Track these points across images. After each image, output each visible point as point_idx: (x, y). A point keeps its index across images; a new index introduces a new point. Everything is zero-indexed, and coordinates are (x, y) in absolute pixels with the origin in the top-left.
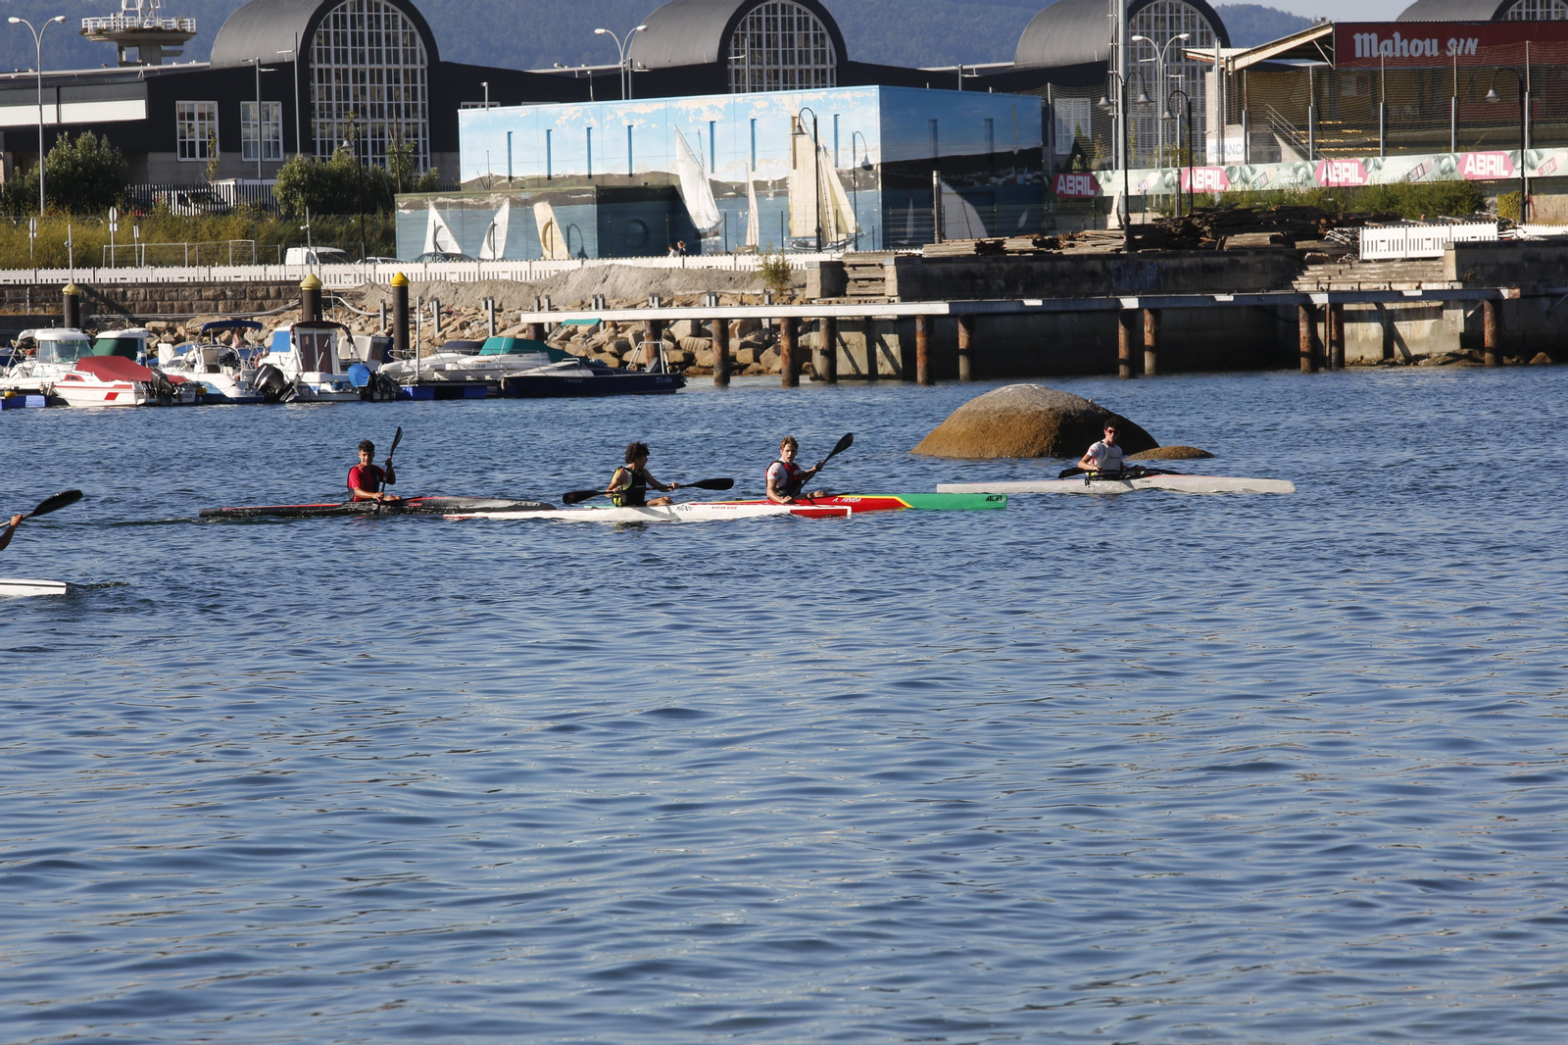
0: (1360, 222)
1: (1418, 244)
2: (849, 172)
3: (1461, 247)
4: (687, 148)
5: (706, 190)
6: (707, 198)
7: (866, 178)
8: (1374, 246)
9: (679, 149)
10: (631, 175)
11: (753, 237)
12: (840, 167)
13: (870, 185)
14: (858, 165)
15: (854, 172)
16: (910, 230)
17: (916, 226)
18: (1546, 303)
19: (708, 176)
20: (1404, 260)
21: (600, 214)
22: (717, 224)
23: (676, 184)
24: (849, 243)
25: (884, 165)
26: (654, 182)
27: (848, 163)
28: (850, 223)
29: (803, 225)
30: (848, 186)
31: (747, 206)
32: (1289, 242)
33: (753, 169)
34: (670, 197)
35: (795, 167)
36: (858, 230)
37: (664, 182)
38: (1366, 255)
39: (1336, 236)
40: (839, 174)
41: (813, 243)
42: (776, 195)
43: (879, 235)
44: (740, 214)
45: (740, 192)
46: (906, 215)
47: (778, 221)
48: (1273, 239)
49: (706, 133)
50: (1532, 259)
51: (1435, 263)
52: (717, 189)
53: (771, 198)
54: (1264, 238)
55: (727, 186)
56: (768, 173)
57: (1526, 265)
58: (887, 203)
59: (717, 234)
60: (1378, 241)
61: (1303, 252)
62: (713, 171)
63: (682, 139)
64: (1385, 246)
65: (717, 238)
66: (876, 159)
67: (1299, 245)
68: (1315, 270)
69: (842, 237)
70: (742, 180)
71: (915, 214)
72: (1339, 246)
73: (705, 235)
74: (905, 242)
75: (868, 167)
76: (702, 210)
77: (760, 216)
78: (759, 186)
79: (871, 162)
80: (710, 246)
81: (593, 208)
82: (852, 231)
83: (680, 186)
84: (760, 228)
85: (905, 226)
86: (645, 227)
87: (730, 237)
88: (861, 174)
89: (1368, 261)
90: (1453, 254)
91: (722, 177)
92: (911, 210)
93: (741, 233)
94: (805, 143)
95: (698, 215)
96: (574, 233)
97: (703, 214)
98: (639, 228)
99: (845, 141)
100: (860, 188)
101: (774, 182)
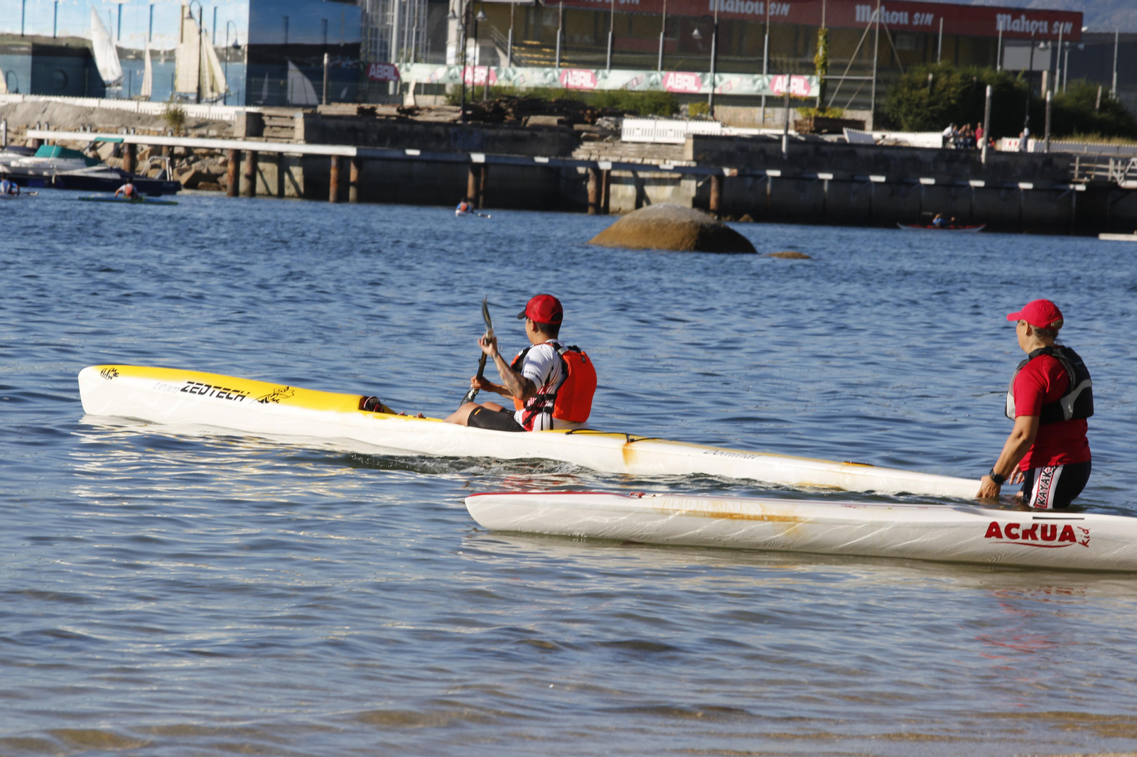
0: (620, 115)
1: (664, 133)
2: (223, 49)
3: (697, 138)
4: (100, 21)
5: (113, 53)
6: (113, 59)
7: (236, 54)
8: (632, 132)
9: (93, 22)
10: (55, 37)
11: (146, 89)
12: (217, 44)
13: (239, 59)
14: (230, 44)
15: (227, 49)
16: (265, 93)
17: (269, 91)
18: (750, 181)
19: (115, 42)
20: (653, 143)
21: (34, 63)
22: (120, 78)
23: (89, 46)
24: (220, 99)
25: (250, 47)
26: (73, 44)
27: (223, 43)
28: (222, 86)
29: (187, 83)
30: (222, 58)
31: (143, 67)
32: (570, 123)
33: (150, 40)
34: (85, 55)
35: (182, 41)
36: (227, 91)
37: (80, 45)
38: (624, 138)
39: (604, 122)
40: (216, 50)
41: (193, 97)
42: (167, 61)
43: (243, 96)
44: (138, 72)
45: (139, 56)
46: (263, 83)
47: (166, 81)
48: (559, 121)
49: (115, 11)
50: (743, 150)
51: (675, 147)
52: (122, 53)
53: (162, 62)
54: (553, 120)
55: (129, 52)
56: (162, 45)
57: (739, 153)
58: (251, 73)
59: (119, 85)
60: (635, 129)
61: (580, 132)
62: (119, 39)
63: (96, 14)
64: (639, 132)
65: (119, 88)
66: (243, 41)
67: (577, 127)
68: (587, 146)
69: (215, 95)
70: (140, 47)
71: (269, 83)
72: (604, 129)
73: (110, 85)
74: (261, 102)
75: (237, 47)
76: (108, 67)
77: (154, 75)
78: (154, 53)
79: (240, 43)
80: (113, 93)
81: (28, 59)
82: (222, 91)
83: (92, 48)
84: (153, 83)
85: (261, 90)
86: (66, 76)
87: (131, 88)
88: (232, 51)
89: (626, 142)
90: (691, 142)
91: (126, 44)
92: (266, 80)
93: (138, 86)
94: (191, 26)
95: (105, 70)
96: (11, 76)
97: (109, 70)
98: (60, 76)
99: (221, 26)
100: (231, 61)
101: (165, 52)
